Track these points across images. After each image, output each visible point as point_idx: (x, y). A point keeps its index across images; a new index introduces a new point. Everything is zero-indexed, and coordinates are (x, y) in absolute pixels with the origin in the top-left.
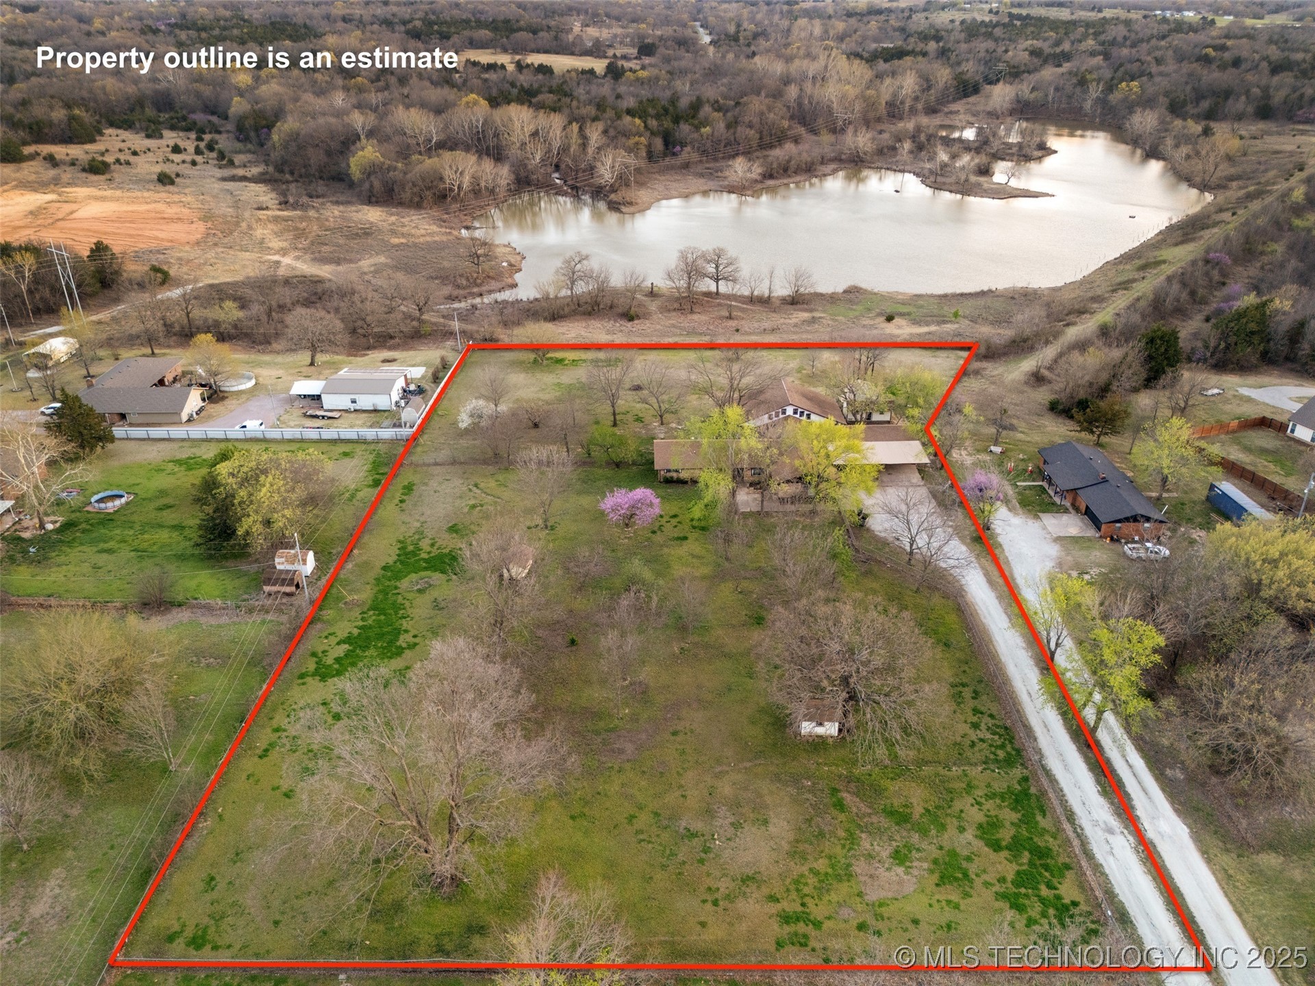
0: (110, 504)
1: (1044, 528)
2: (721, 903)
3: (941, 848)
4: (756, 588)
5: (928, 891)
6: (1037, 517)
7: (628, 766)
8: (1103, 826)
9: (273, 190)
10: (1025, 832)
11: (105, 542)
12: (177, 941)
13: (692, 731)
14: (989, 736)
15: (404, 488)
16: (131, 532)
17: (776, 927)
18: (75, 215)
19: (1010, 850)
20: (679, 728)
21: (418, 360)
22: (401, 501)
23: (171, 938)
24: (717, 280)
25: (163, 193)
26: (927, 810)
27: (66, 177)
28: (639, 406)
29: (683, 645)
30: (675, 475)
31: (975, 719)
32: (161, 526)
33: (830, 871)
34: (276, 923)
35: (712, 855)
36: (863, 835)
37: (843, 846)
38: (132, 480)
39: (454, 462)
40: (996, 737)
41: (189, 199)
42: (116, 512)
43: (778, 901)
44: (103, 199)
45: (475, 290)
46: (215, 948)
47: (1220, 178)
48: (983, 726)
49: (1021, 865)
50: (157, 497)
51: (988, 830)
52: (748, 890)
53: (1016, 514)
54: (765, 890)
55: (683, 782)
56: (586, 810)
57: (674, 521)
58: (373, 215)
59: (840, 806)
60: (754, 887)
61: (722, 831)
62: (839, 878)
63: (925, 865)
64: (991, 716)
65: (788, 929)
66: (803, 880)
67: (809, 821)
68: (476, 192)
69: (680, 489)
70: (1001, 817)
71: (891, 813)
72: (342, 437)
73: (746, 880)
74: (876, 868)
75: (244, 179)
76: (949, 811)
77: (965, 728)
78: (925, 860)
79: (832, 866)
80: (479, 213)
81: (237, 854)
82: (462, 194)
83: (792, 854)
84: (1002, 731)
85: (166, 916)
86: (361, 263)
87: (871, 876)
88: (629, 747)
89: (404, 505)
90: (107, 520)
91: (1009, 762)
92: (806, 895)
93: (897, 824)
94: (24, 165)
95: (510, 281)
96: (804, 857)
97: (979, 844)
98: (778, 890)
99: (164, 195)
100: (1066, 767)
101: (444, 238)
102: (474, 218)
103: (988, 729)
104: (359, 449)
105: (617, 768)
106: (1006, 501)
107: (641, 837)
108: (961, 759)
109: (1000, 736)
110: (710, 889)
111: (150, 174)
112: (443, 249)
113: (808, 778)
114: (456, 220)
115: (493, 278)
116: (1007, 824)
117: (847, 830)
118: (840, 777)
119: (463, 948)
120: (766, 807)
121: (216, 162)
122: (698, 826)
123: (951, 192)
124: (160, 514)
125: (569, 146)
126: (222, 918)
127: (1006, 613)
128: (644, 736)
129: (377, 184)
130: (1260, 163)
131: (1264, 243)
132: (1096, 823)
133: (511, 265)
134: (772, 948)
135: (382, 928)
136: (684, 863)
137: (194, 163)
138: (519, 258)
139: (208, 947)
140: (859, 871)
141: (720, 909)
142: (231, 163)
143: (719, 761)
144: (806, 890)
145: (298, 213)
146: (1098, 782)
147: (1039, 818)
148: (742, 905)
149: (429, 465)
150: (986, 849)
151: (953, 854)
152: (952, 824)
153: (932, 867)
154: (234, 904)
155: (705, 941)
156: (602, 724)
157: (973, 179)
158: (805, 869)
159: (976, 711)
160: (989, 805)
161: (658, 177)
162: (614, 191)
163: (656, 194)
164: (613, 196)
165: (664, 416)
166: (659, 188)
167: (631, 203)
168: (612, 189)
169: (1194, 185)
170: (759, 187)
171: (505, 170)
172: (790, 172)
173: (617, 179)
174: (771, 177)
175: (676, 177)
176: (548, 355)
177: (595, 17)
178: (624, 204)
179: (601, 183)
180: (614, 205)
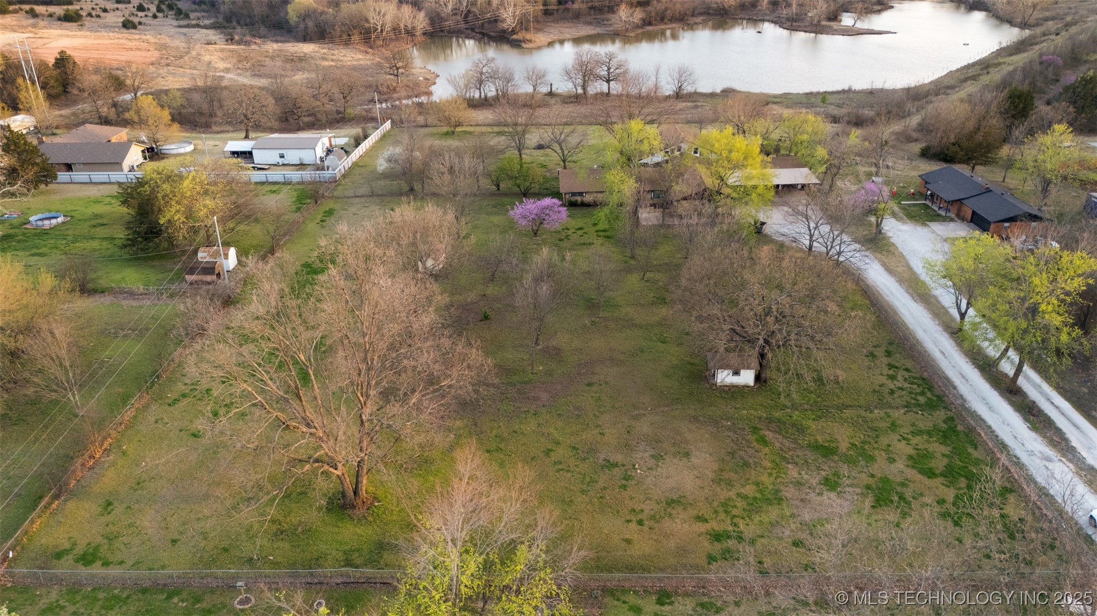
0: (47, 222)
1: (934, 232)
2: (646, 523)
3: (872, 476)
4: (660, 277)
5: (866, 512)
6: (926, 225)
7: (543, 410)
8: (1039, 455)
9: (221, 33)
10: (958, 463)
11: (38, 248)
12: (65, 558)
13: (606, 383)
14: (906, 385)
15: (325, 212)
16: (64, 242)
17: (706, 544)
18: (47, 46)
19: (945, 476)
20: (594, 380)
21: (342, 134)
22: (322, 221)
23: (59, 555)
24: (608, 81)
25: (126, 34)
26: (853, 445)
27: (42, 23)
28: (542, 158)
29: (593, 319)
30: (579, 199)
31: (891, 372)
32: (93, 238)
33: (759, 495)
34: (174, 541)
35: (633, 482)
36: (790, 466)
37: (770, 475)
38: (70, 208)
39: (372, 195)
40: (915, 387)
41: (148, 37)
42: (51, 229)
43: (706, 521)
44: (73, 36)
45: (395, 96)
46: (106, 564)
47: (1037, 19)
48: (899, 377)
49: (959, 489)
50: (91, 219)
51: (919, 461)
52: (673, 512)
53: (904, 223)
54: (692, 512)
55: (600, 423)
56: (502, 446)
57: (580, 232)
58: (308, 48)
59: (763, 441)
60: (680, 509)
61: (642, 463)
62: (769, 502)
63: (858, 490)
64: (907, 370)
65: (718, 546)
66: (731, 503)
67: (732, 454)
68: (396, 31)
69: (585, 210)
70: (931, 450)
71: (816, 447)
72: (270, 180)
73: (671, 503)
74: (807, 494)
75: (198, 26)
76: (876, 446)
77: (883, 379)
78: (857, 486)
79: (761, 492)
81: (138, 483)
82: (384, 33)
83: (717, 481)
84: (920, 382)
85: (56, 536)
86: (295, 78)
87: (802, 500)
88: (544, 396)
89: (324, 224)
90: (43, 233)
91: (931, 406)
92: (735, 516)
93: (825, 456)
94: (8, 16)
95: (425, 90)
96: (730, 483)
97: (911, 473)
98: (706, 512)
99: (127, 35)
100: (991, 408)
101: (369, 63)
103: (905, 380)
104: (286, 189)
105: (532, 412)
106: (894, 215)
107: (560, 467)
108: (881, 404)
109: (919, 386)
110: (634, 510)
111: (117, 23)
112: (368, 69)
113: (728, 419)
115: (411, 87)
116: (938, 455)
117: (774, 461)
118: (760, 418)
119: (372, 562)
120: (687, 442)
121: (174, 17)
122: (619, 458)
123: (806, 32)
124: (93, 230)
126: (116, 537)
127: (908, 293)
128: (559, 387)
129: (310, 24)
130: (1070, 8)
131: (1088, 54)
132: (1031, 453)
133: (427, 80)
134: (703, 561)
135: (287, 545)
136: (605, 488)
137: (155, 17)
138: (433, 76)
139: (98, 563)
140: (789, 495)
141: (646, 528)
142: (187, 16)
143: (635, 407)
144: (735, 512)
145: (242, 47)
146: (1026, 420)
147: (971, 450)
148: (667, 524)
149: (349, 197)
150: (920, 476)
151: (885, 480)
152: (881, 457)
153: (865, 491)
154: (131, 525)
155: (631, 556)
156: (516, 378)
157: (824, 23)
158: (732, 494)
159: (891, 366)
160: (916, 440)
161: (553, 25)
162: (515, 34)
163: (552, 36)
164: (515, 37)
165: (567, 164)
166: (554, 32)
167: (530, 41)
168: (513, 32)
169: (1015, 26)
170: (640, 31)
171: (421, 15)
172: (665, 21)
173: (517, 23)
174: (650, 24)
175: (569, 25)
176: (459, 129)
178: (524, 41)
179: (504, 27)
180: (516, 43)
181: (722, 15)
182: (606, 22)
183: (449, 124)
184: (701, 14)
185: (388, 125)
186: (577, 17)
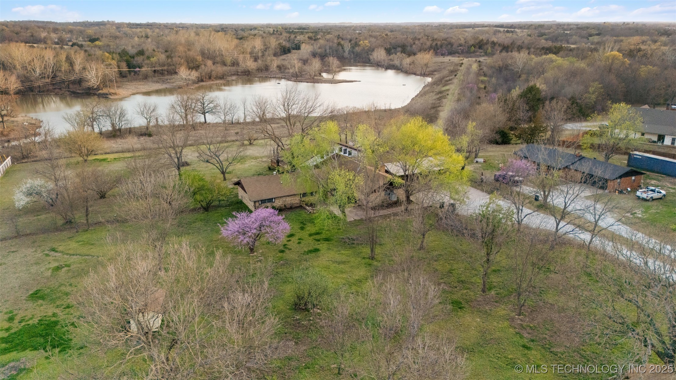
24: (204, 113)
30: (269, 205)
45: (3, 138)
47: (428, 72)
123: (305, 82)
125: (60, 67)
133: (31, 124)
138: (37, 121)
157: (315, 78)
161: (129, 84)
162: (100, 90)
163: (131, 90)
164: (100, 91)
165: (226, 175)
166: (132, 87)
167: (115, 94)
168: (98, 89)
169: (418, 75)
170: (197, 85)
171: (13, 79)
172: (212, 79)
173: (101, 83)
174: (202, 81)
175: (140, 83)
176: (90, 158)
177: (55, 30)
178: (110, 94)
179: (89, 85)
180: (104, 96)
181: (248, 75)
182: (169, 81)
183: (81, 155)
184: (234, 75)
185: (9, 160)
186: (146, 77)
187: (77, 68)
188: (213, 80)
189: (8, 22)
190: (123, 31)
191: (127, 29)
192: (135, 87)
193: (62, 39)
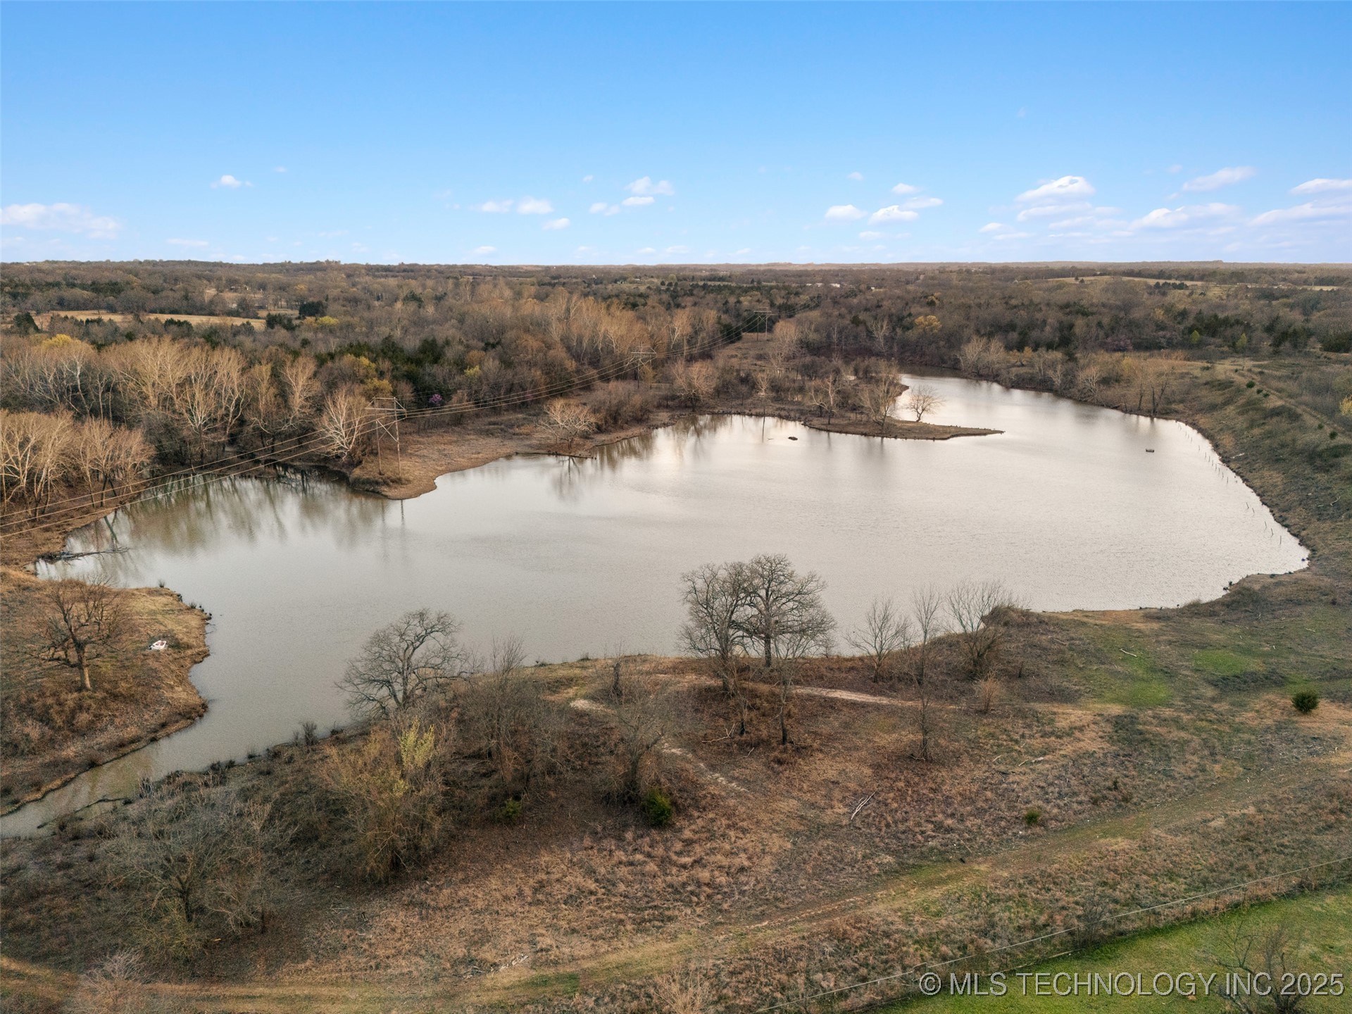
45: (72, 750)
68: (72, 481)
80: (78, 523)
82: (38, 489)
95: (181, 695)
102: (67, 534)
114: (23, 543)
115: (129, 699)
125: (256, 400)
133: (176, 645)
138: (193, 622)
162: (357, 467)
163: (431, 463)
164: (359, 473)
167: (392, 479)
168: (352, 462)
170: (590, 445)
173: (358, 445)
174: (599, 431)
177: (232, 284)
178: (385, 483)
179: (328, 453)
180: (367, 487)
186: (459, 421)
187: (297, 400)
188: (622, 428)
189: (140, 263)
190: (361, 283)
191: (368, 278)
192: (439, 451)
193: (247, 305)
